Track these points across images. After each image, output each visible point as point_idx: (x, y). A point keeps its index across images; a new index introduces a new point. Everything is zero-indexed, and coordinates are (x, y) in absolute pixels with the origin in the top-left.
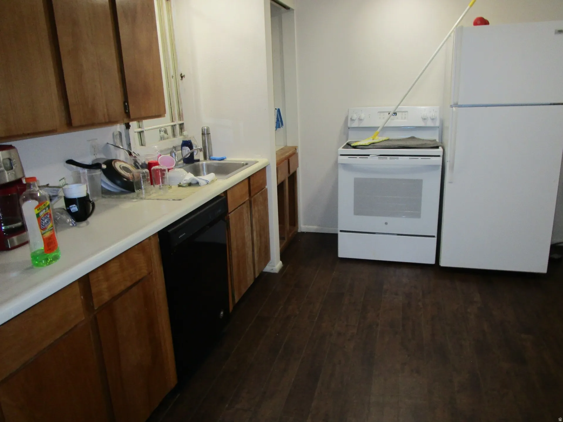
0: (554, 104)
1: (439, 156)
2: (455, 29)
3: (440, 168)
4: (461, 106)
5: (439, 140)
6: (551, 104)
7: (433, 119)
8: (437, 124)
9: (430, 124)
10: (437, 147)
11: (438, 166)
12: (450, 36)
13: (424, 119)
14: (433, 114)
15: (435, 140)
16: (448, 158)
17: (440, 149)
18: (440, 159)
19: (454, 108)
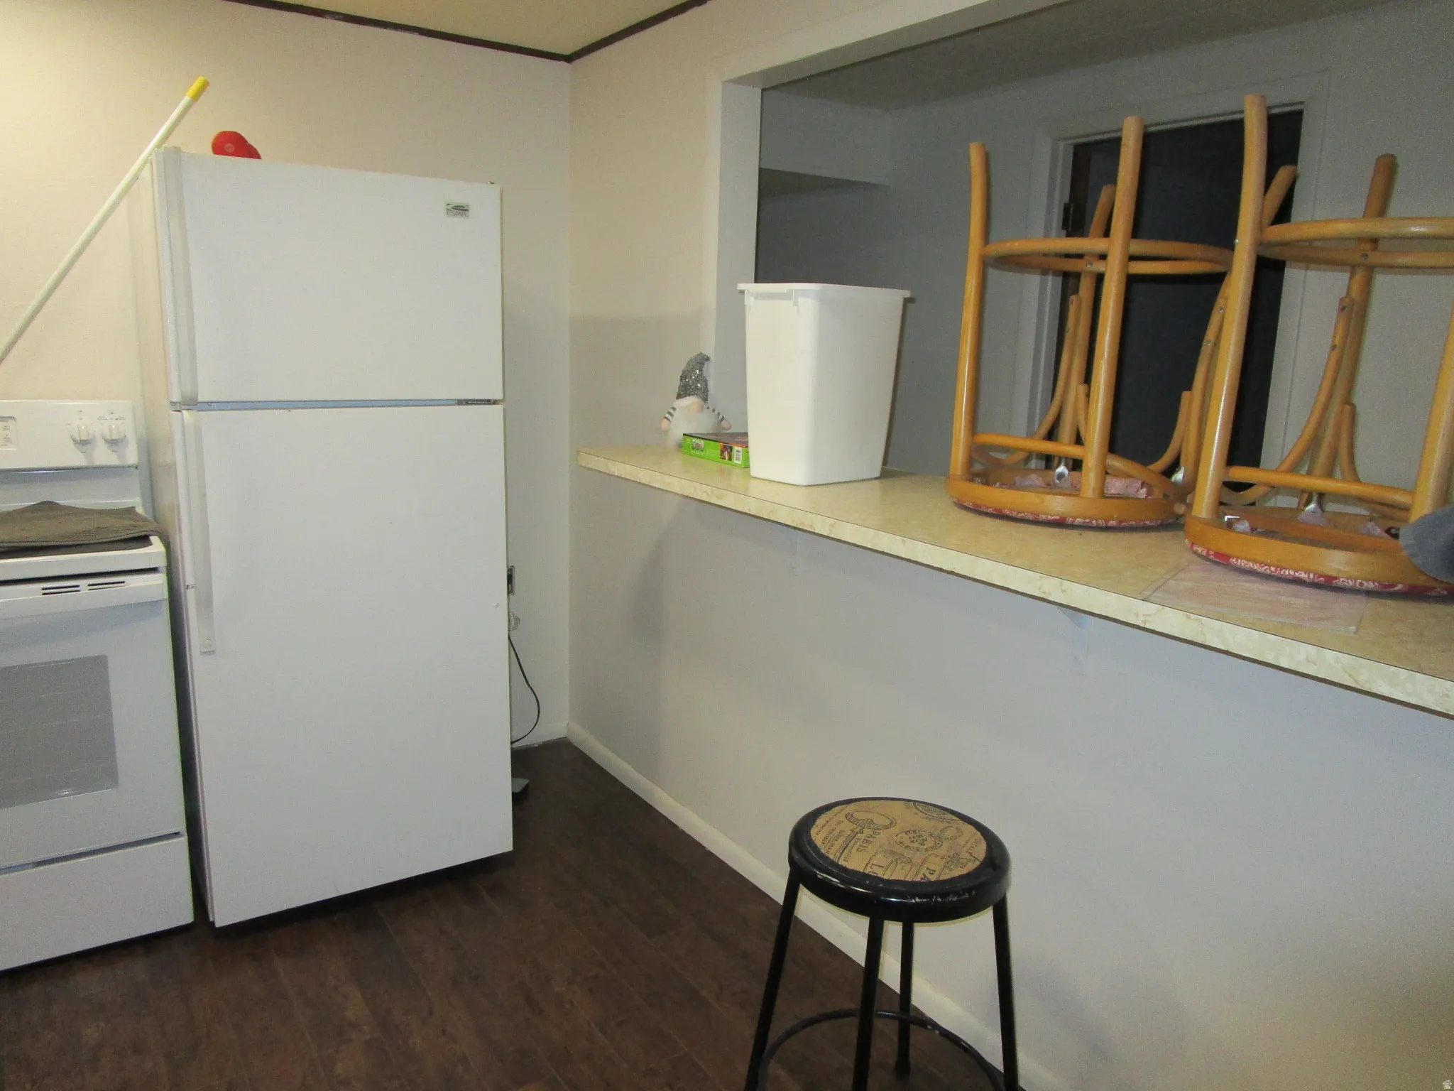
0: (468, 402)
1: (154, 570)
2: (154, 155)
3: (165, 609)
4: (209, 406)
5: (144, 506)
6: (460, 402)
7: (113, 443)
8: (132, 456)
9: (104, 456)
10: (143, 540)
11: (155, 604)
12: (136, 177)
13: (83, 443)
14: (110, 426)
15: (130, 511)
16: (188, 575)
17: (157, 546)
18: (159, 580)
19: (184, 412)
